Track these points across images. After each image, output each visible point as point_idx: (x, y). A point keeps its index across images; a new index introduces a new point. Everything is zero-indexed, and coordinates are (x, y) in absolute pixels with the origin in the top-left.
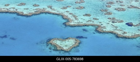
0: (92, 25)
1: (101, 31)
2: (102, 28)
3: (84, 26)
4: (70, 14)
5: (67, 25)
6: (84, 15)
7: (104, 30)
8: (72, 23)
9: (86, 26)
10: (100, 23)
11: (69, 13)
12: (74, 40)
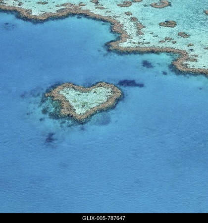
0: (168, 52)
1: (181, 68)
2: (187, 60)
3: (148, 52)
4: (133, 19)
5: (111, 48)
6: (160, 24)
7: (191, 65)
8: (124, 45)
9: (153, 52)
10: (190, 45)
11: (130, 17)
12: (109, 90)
